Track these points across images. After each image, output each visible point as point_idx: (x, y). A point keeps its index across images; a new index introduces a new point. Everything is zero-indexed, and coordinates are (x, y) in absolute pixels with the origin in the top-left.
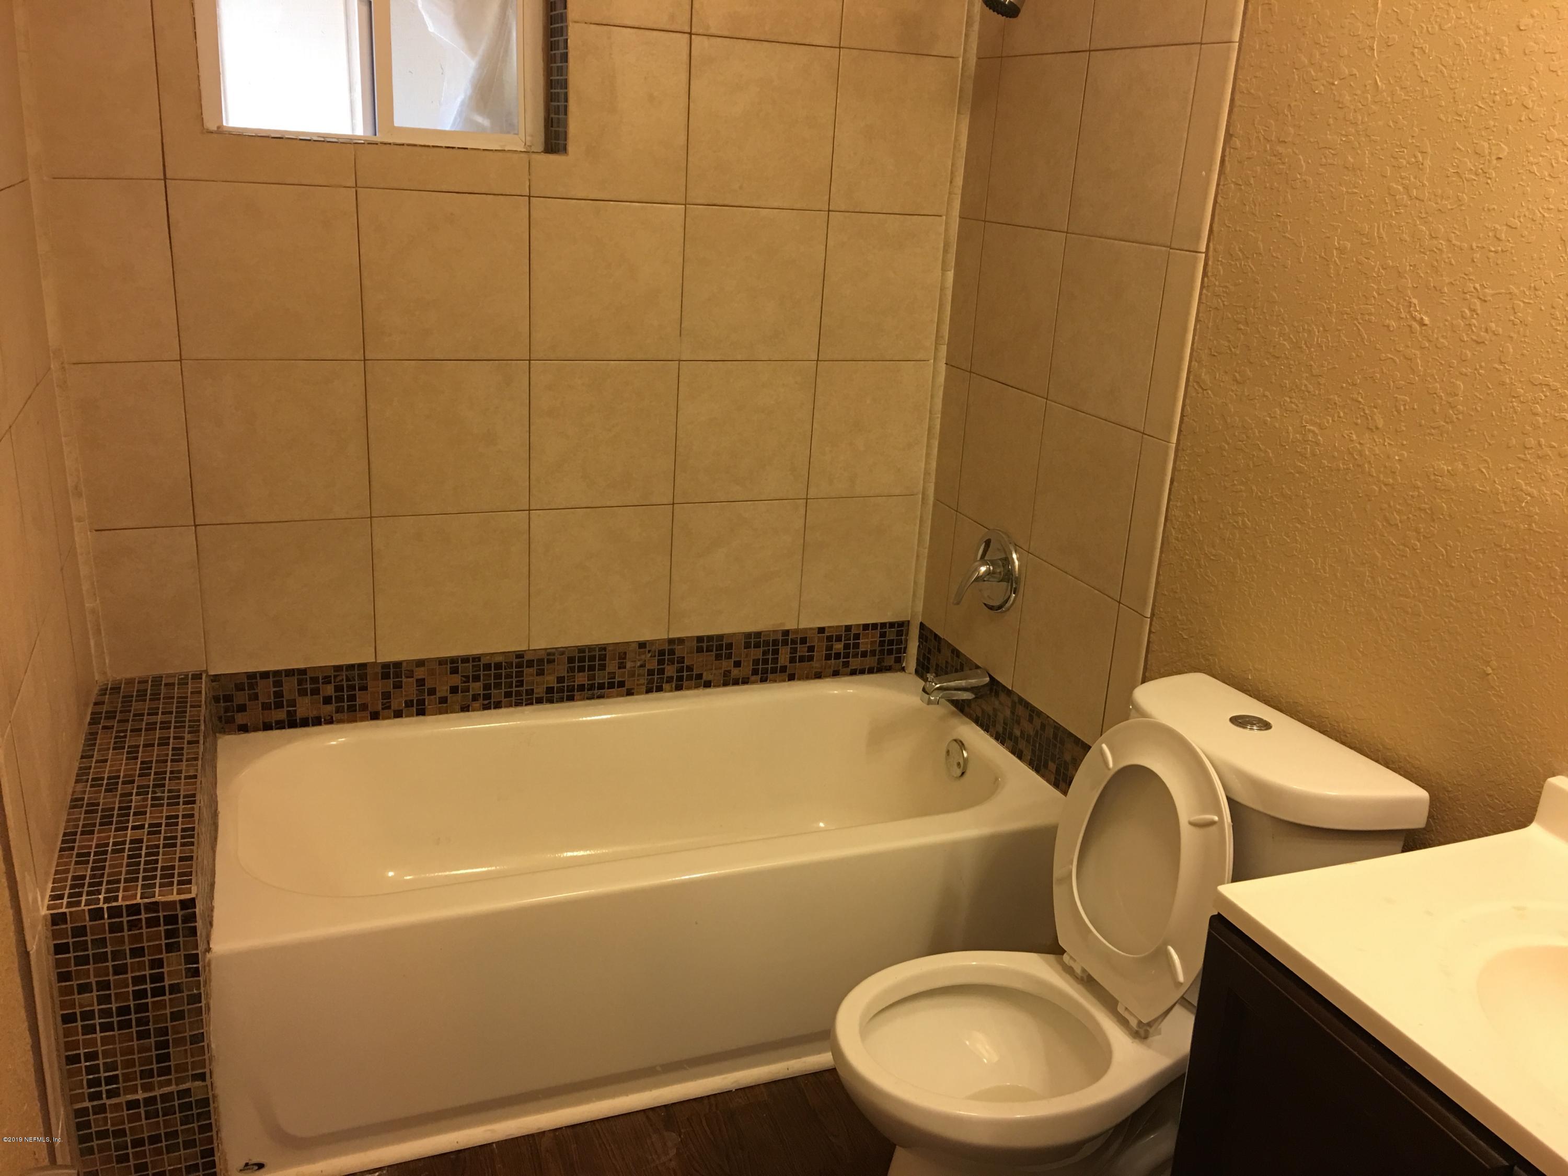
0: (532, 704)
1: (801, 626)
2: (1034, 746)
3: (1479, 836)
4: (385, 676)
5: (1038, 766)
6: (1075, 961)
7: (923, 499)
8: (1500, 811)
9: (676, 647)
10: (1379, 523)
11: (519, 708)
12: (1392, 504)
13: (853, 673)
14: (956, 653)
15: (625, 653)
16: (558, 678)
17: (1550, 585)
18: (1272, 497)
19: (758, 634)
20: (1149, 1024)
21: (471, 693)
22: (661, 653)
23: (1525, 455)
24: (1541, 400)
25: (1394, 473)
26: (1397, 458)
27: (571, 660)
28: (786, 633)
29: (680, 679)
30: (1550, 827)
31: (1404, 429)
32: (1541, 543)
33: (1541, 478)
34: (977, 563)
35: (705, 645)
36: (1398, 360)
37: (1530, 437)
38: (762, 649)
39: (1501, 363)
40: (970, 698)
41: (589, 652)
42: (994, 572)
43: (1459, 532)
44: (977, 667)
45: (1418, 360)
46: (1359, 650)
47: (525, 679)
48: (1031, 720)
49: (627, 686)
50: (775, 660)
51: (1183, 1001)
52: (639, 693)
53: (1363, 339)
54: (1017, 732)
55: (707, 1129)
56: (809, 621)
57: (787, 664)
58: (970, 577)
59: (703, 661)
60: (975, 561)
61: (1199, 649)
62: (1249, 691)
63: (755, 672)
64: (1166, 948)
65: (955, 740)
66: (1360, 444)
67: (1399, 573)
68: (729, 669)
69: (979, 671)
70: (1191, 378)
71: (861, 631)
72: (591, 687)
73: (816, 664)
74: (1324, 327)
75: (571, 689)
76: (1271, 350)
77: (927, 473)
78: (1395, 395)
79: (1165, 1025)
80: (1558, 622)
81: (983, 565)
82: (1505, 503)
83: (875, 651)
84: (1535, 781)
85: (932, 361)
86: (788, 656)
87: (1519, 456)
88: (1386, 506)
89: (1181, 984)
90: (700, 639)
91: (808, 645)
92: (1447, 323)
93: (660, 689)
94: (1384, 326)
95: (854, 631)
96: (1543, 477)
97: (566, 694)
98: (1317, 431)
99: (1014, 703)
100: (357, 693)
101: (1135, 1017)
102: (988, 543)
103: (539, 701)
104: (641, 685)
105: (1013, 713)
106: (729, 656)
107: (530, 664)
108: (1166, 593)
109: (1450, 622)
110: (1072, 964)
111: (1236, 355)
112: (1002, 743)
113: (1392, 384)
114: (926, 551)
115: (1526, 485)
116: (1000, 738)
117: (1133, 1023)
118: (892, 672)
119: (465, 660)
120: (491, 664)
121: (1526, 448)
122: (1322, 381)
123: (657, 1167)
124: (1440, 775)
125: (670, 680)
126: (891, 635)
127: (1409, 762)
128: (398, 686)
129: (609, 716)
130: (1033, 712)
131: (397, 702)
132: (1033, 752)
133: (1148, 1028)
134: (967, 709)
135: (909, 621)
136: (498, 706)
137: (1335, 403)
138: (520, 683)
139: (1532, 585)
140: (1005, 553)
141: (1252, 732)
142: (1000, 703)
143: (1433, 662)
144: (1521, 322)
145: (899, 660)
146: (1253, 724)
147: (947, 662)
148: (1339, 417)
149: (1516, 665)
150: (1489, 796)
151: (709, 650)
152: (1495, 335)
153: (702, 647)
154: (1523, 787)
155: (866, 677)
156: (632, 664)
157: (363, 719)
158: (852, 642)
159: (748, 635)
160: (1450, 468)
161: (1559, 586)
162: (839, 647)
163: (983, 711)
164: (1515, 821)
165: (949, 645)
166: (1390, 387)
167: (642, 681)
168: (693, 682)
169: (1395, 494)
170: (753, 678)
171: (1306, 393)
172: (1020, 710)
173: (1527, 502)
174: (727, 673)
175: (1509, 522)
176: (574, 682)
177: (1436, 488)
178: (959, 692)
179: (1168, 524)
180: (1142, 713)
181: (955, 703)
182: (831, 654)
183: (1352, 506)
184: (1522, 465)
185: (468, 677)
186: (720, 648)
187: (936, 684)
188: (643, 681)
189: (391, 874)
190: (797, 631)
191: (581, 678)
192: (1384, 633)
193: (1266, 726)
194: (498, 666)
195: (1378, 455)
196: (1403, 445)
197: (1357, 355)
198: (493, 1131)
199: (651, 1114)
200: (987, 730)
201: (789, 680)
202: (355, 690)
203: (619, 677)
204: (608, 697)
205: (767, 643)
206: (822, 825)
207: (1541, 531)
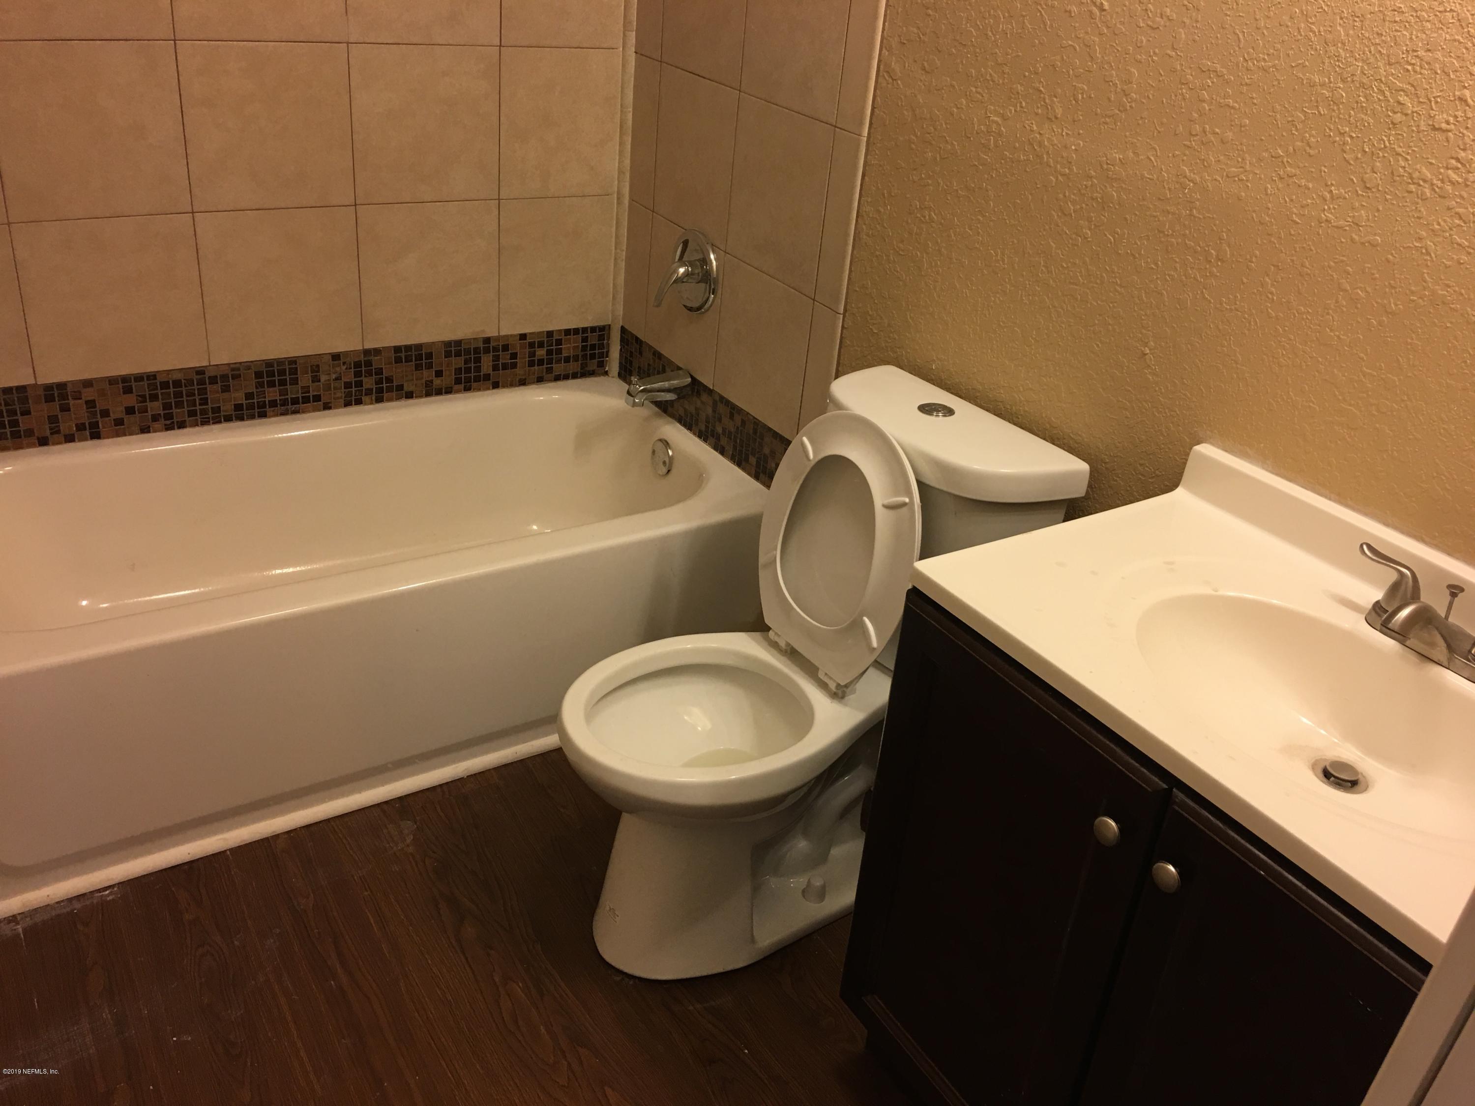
0: (220, 422)
1: (503, 333)
2: (736, 442)
3: (1131, 502)
4: (49, 399)
5: (739, 460)
6: (779, 636)
7: (618, 199)
8: (1150, 478)
9: (372, 358)
10: (1054, 213)
11: (206, 428)
12: (1067, 194)
13: (557, 378)
14: (658, 355)
15: (318, 366)
16: (246, 394)
17: (1206, 268)
18: (957, 190)
19: (458, 343)
20: (846, 686)
21: (150, 413)
22: (358, 365)
23: (1191, 142)
24: (1209, 86)
25: (1070, 163)
26: (1073, 147)
27: (258, 375)
28: (487, 340)
29: (380, 391)
30: (1194, 490)
31: (1081, 118)
32: (1200, 228)
33: (1204, 165)
34: (675, 265)
35: (403, 355)
36: (1077, 47)
37: (1196, 124)
38: (463, 358)
39: (1173, 49)
40: (674, 398)
41: (278, 366)
42: (692, 274)
43: (1126, 219)
44: (679, 368)
45: (1097, 47)
46: (1032, 337)
47: (209, 396)
48: (732, 417)
49: (324, 399)
50: (478, 369)
51: (877, 664)
52: (336, 407)
53: (1045, 24)
54: (719, 430)
55: (442, 814)
56: (510, 328)
57: (490, 371)
58: (670, 278)
59: (402, 371)
60: (674, 263)
61: (887, 342)
62: (932, 380)
63: (458, 381)
64: (862, 619)
65: (660, 440)
66: (1040, 134)
67: (1070, 262)
68: (431, 378)
69: (681, 372)
70: (882, 67)
71: (563, 337)
72: (284, 403)
73: (519, 371)
74: (1009, 12)
75: (262, 405)
76: (958, 38)
77: (621, 172)
78: (1074, 84)
79: (860, 686)
80: (1210, 302)
81: (681, 266)
82: (1170, 189)
83: (578, 356)
84: (1181, 449)
85: (621, 49)
86: (491, 364)
87: (1185, 143)
88: (1061, 196)
89: (874, 649)
90: (397, 349)
91: (510, 352)
92: (1125, 8)
93: (359, 402)
94: (1066, 11)
95: (556, 337)
96: (1206, 164)
97: (256, 410)
98: (1000, 122)
99: (715, 403)
100: (20, 418)
101: (834, 681)
102: (686, 243)
103: (228, 419)
104: (338, 398)
105: (714, 411)
106: (430, 366)
107: (213, 380)
108: (857, 289)
109: (1114, 306)
110: (776, 639)
111: (924, 42)
112: (705, 440)
113: (1071, 72)
114: (624, 253)
115: (1190, 173)
116: (703, 436)
117: (832, 686)
118: (596, 376)
119: (139, 378)
120: (169, 382)
121: (1191, 134)
122: (1007, 70)
123: (395, 853)
124: (1099, 448)
125: (369, 392)
126: (593, 339)
127: (1072, 439)
128: (65, 409)
129: (307, 432)
130: (734, 410)
131: (67, 425)
132: (735, 447)
133: (845, 689)
134: (670, 409)
135: (610, 325)
136: (182, 425)
137: (1018, 93)
138: (204, 401)
139: (1189, 269)
140: (703, 253)
141: (937, 418)
142: (703, 403)
143: (1098, 345)
144: (1194, 7)
145: (601, 365)
146: (938, 411)
147: (649, 365)
148: (1021, 107)
149: (1171, 344)
150: (1141, 465)
151: (408, 359)
152: (1170, 20)
153: (401, 358)
154: (1171, 456)
155: (571, 382)
156: (327, 377)
157: (30, 446)
158: (554, 347)
159: (448, 344)
160: (1121, 157)
161: (1215, 270)
162: (541, 353)
163: (685, 410)
164: (1162, 486)
165: (651, 347)
166: (1069, 74)
167: (339, 395)
168: (394, 394)
169: (1070, 184)
170: (456, 387)
171: (991, 82)
172: (721, 408)
173: (1189, 189)
174: (429, 384)
175: (1172, 209)
176: (265, 397)
177: (1108, 177)
178: (663, 394)
179: (860, 221)
180: (839, 406)
181: (658, 404)
182: (534, 360)
183: (1030, 197)
184: (1187, 152)
185: (144, 397)
186: (419, 357)
187: (640, 387)
188: (341, 394)
189: (84, 603)
190: (498, 338)
191: (272, 394)
192: (1054, 319)
193: (949, 412)
194: (177, 383)
195: (1055, 144)
196: (1079, 134)
197: (1040, 43)
198: (225, 839)
199: (385, 807)
200: (689, 428)
201: (494, 388)
202: (16, 414)
203: (313, 391)
204: (304, 412)
205: (468, 352)
206: (535, 527)
207: (1201, 217)
